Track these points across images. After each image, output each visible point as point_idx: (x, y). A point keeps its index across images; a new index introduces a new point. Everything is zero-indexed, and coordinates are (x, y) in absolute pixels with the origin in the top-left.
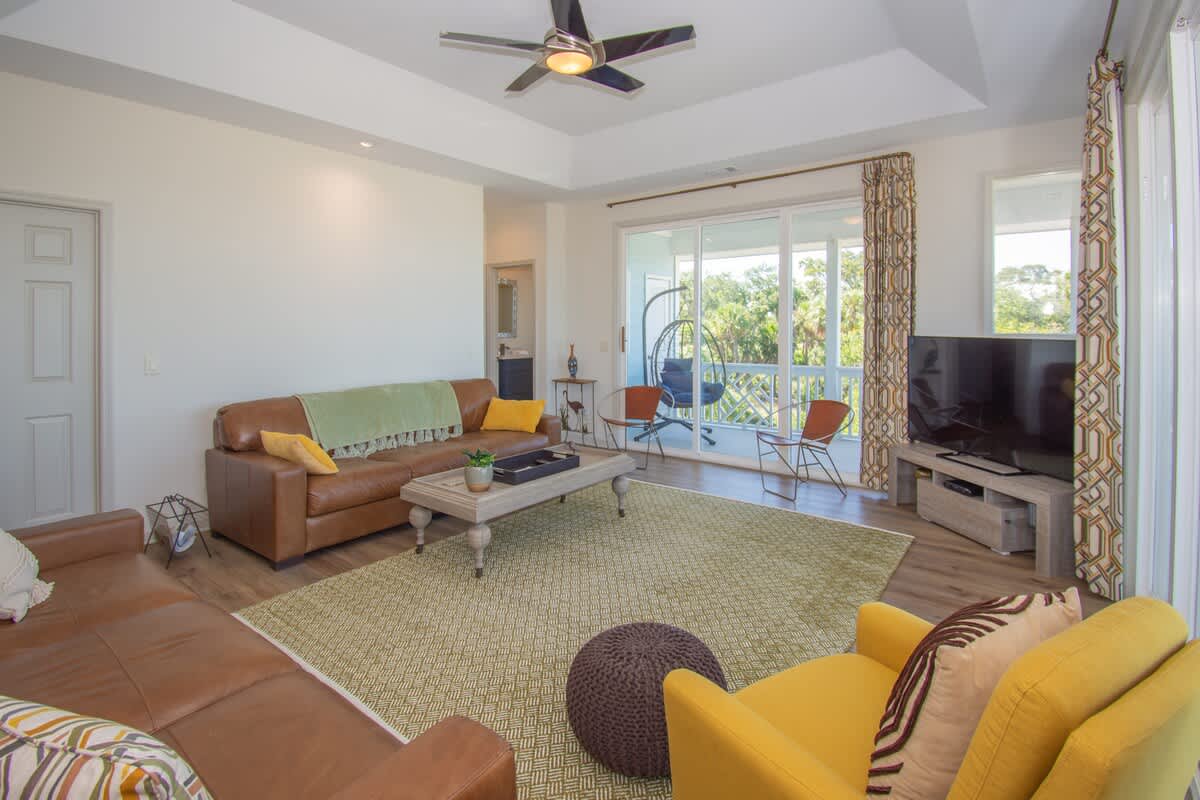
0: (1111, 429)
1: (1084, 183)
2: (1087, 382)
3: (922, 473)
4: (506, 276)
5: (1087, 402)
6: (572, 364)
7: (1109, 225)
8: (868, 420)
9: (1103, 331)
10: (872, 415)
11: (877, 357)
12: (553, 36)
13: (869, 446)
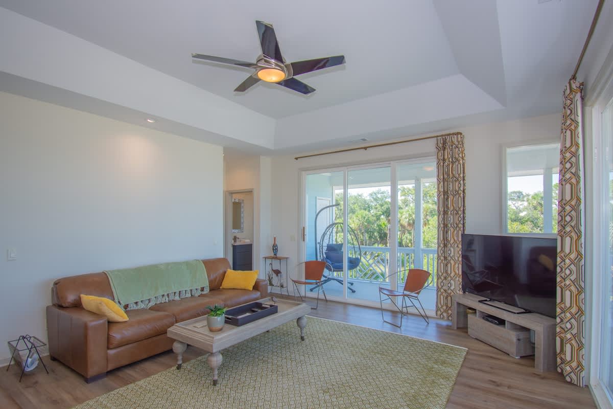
0: (578, 289)
1: (561, 151)
2: (563, 263)
3: (470, 311)
4: (237, 198)
5: (564, 274)
6: (275, 248)
7: (576, 175)
8: (440, 280)
9: (573, 234)
10: (442, 278)
11: (445, 246)
12: (262, 59)
13: (441, 295)
